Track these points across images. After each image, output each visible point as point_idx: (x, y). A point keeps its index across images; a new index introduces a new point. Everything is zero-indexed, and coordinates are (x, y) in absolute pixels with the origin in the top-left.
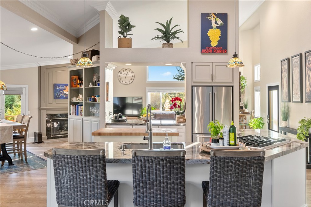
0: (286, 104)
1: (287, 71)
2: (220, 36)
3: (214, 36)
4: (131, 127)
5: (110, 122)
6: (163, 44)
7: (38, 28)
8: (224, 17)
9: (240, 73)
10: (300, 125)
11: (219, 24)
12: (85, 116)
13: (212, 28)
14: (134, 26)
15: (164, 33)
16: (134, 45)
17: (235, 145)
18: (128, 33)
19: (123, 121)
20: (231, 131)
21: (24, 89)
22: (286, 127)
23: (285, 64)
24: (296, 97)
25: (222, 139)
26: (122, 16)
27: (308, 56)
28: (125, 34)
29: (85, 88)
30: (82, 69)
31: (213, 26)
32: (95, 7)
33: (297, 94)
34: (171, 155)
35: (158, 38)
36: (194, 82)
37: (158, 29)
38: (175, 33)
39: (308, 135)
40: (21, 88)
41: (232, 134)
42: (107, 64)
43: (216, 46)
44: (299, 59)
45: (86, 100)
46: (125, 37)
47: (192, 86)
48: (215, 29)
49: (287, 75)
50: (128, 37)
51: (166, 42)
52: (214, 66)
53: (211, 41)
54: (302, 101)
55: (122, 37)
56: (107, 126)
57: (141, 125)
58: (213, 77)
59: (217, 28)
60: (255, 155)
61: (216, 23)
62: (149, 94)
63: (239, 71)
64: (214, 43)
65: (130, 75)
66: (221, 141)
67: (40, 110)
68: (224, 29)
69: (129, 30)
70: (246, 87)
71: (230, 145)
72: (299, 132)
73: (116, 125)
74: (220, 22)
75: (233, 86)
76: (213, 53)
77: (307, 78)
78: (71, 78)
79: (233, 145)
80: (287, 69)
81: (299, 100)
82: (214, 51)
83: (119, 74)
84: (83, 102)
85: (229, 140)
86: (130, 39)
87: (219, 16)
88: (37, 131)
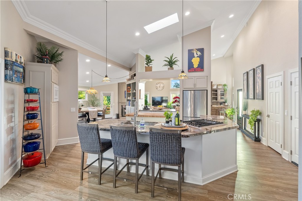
0: (246, 100)
1: (246, 80)
2: (199, 61)
3: (196, 62)
4: (151, 112)
5: (142, 109)
6: (168, 68)
7: (111, 65)
8: (202, 50)
9: (212, 82)
10: (251, 113)
11: (199, 55)
12: (132, 106)
13: (194, 57)
14: (153, 60)
15: (169, 62)
16: (153, 70)
17: (179, 125)
18: (150, 64)
19: (148, 109)
20: (177, 117)
21: (111, 93)
22: (246, 114)
23: (245, 76)
24: (251, 96)
25: (171, 121)
26: (147, 56)
27: (258, 69)
28: (149, 64)
29: (132, 93)
30: (130, 84)
31: (195, 56)
32: (134, 52)
33: (252, 94)
34: (128, 129)
35: (166, 65)
36: (184, 88)
37: (165, 61)
38: (175, 62)
39: (256, 120)
40: (110, 93)
41: (177, 119)
42: (140, 80)
43: (197, 67)
44: (253, 72)
45: (132, 98)
46: (149, 66)
47: (183, 91)
48: (196, 57)
49: (246, 82)
50: (150, 66)
51: (170, 67)
52: (196, 79)
53: (194, 65)
54: (254, 98)
55: (147, 66)
56: (140, 112)
57: (156, 111)
58: (195, 85)
59: (198, 57)
60: (175, 132)
61: (197, 54)
62: (171, 95)
63: (211, 81)
64: (196, 66)
65: (162, 85)
66: (170, 122)
67: (119, 103)
68: (202, 58)
69: (151, 62)
70: (227, 90)
71: (176, 125)
72: (250, 118)
73: (145, 111)
74: (199, 53)
75: (207, 90)
76: (195, 71)
77: (257, 83)
78: (127, 88)
79: (178, 125)
80: (246, 78)
81: (253, 98)
82: (195, 70)
83: (156, 85)
84: (131, 99)
85: (175, 122)
86: (151, 67)
87: (198, 50)
88: (117, 113)
